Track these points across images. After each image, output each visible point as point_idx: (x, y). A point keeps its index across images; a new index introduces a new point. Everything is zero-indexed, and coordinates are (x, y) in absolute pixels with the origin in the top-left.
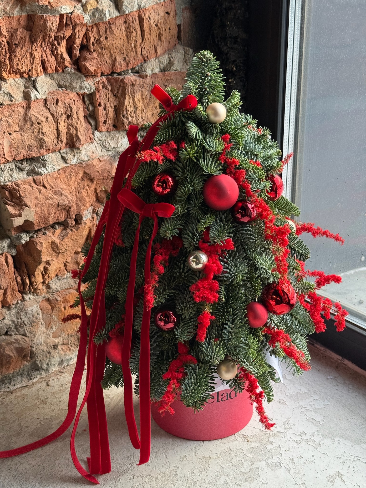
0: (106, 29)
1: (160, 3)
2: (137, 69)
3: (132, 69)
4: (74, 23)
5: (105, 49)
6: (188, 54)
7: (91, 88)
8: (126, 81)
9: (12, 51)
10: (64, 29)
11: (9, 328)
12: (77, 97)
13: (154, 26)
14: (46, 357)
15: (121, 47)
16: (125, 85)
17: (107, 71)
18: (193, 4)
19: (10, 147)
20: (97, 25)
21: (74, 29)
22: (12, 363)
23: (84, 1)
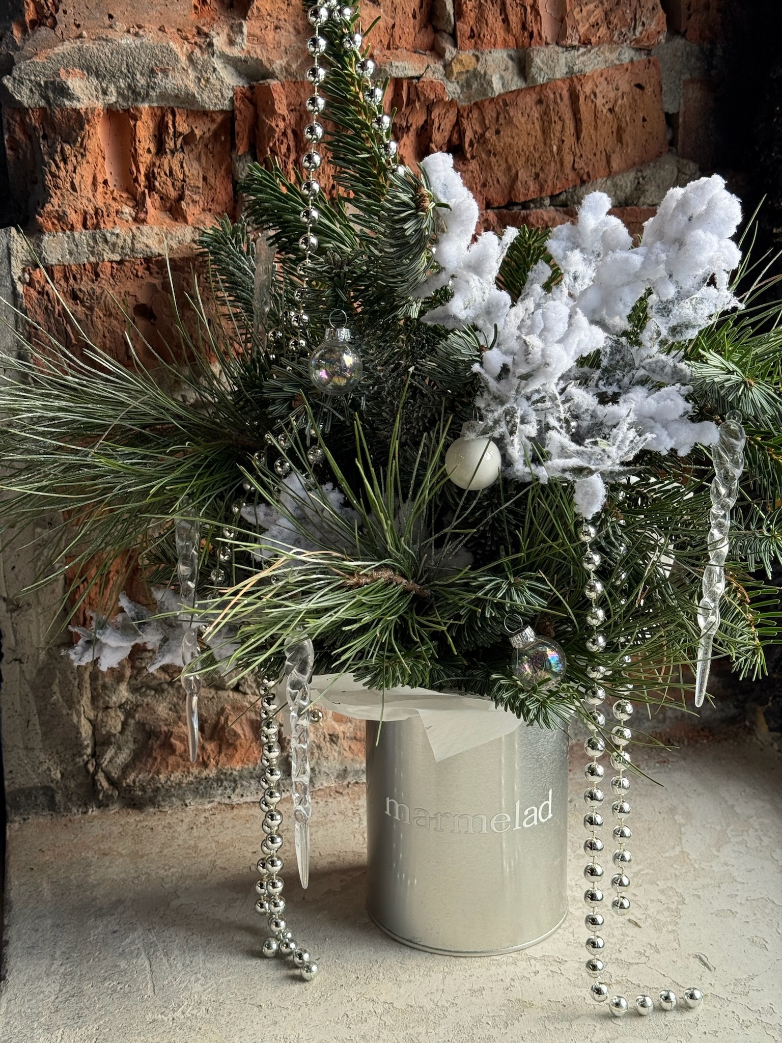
0: (498, 114)
1: (622, 65)
2: (563, 197)
3: (552, 197)
4: (422, 99)
5: (495, 155)
6: (685, 174)
10: (405, 111)
13: (605, 111)
14: (312, 754)
15: (530, 152)
17: (500, 199)
18: (713, 72)
20: (479, 106)
21: (429, 111)
22: (239, 747)
23: (448, 56)
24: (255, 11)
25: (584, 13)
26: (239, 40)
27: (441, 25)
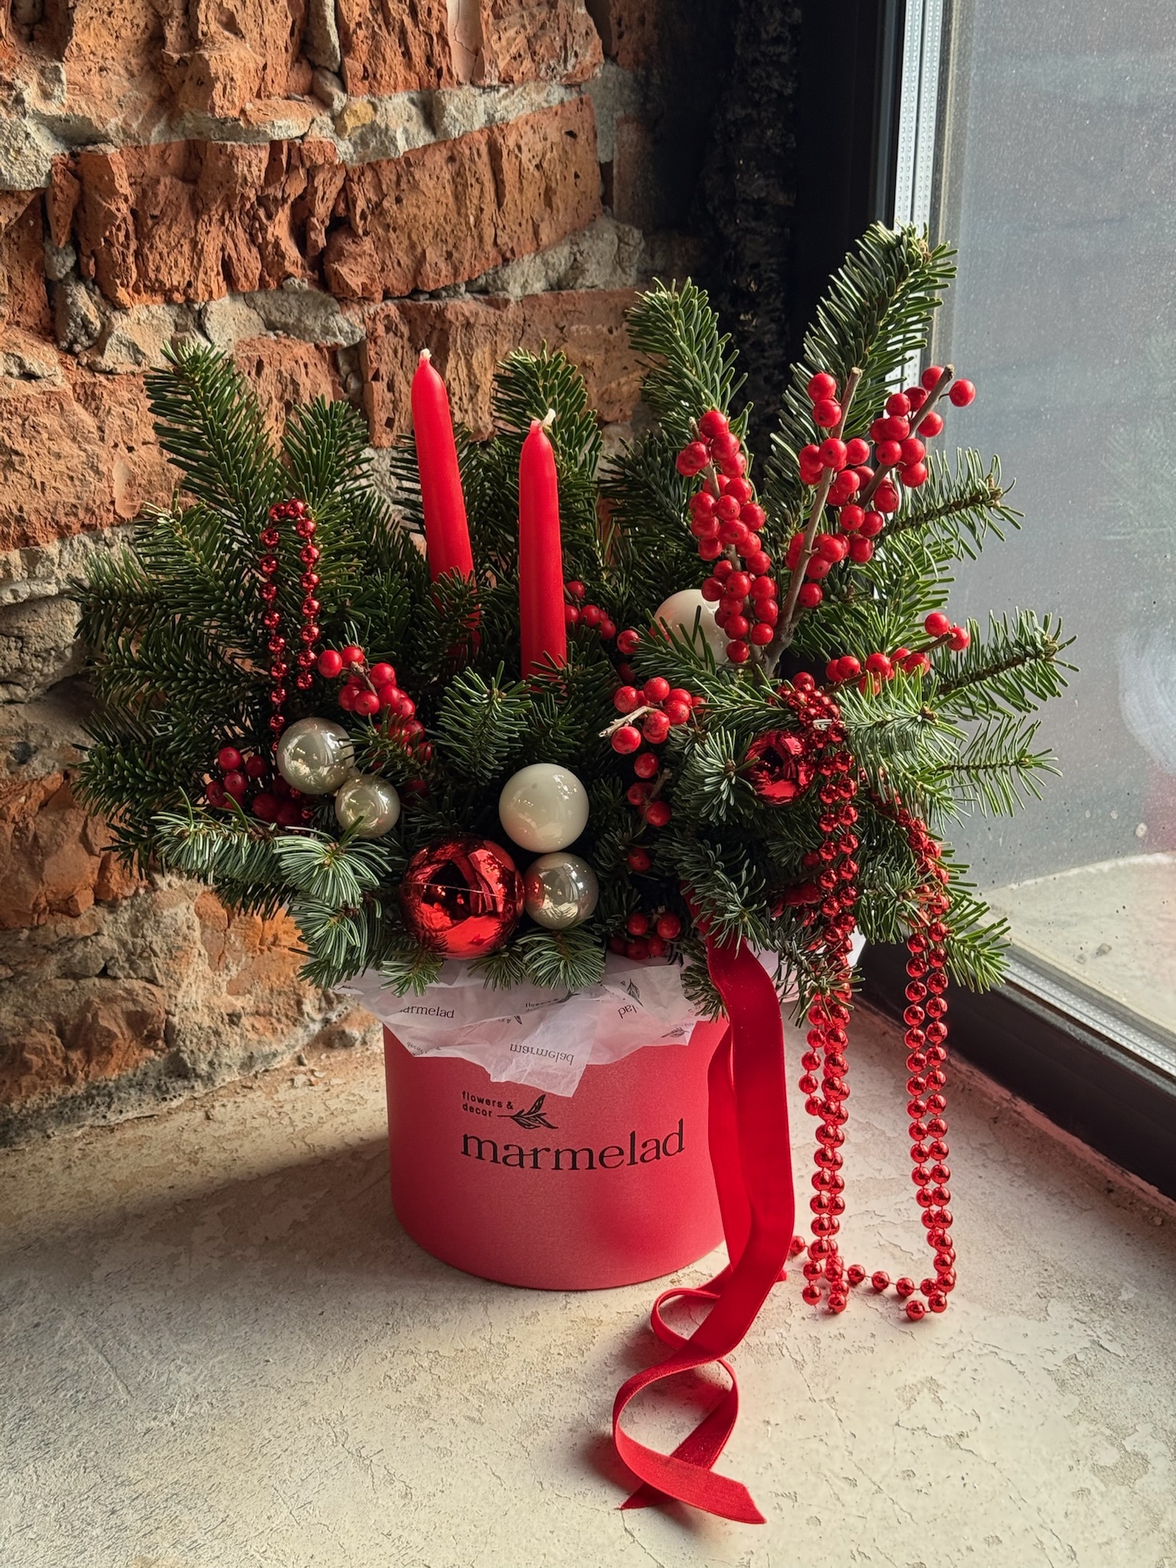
0: (399, 177)
1: (550, 108)
2: (482, 281)
3: (469, 283)
4: (308, 164)
5: (395, 230)
6: (628, 244)
7: (353, 332)
8: (449, 315)
9: (143, 233)
10: (283, 179)
11: (112, 958)
12: (317, 354)
13: (532, 168)
14: (209, 1043)
15: (440, 225)
16: (447, 326)
17: (400, 286)
18: (649, 106)
19: (129, 484)
20: (374, 167)
21: (311, 175)
22: (115, 1051)
23: (337, 105)
24: (74, 49)
25: (504, 41)
26: (56, 93)
27: (320, 60)
